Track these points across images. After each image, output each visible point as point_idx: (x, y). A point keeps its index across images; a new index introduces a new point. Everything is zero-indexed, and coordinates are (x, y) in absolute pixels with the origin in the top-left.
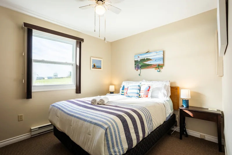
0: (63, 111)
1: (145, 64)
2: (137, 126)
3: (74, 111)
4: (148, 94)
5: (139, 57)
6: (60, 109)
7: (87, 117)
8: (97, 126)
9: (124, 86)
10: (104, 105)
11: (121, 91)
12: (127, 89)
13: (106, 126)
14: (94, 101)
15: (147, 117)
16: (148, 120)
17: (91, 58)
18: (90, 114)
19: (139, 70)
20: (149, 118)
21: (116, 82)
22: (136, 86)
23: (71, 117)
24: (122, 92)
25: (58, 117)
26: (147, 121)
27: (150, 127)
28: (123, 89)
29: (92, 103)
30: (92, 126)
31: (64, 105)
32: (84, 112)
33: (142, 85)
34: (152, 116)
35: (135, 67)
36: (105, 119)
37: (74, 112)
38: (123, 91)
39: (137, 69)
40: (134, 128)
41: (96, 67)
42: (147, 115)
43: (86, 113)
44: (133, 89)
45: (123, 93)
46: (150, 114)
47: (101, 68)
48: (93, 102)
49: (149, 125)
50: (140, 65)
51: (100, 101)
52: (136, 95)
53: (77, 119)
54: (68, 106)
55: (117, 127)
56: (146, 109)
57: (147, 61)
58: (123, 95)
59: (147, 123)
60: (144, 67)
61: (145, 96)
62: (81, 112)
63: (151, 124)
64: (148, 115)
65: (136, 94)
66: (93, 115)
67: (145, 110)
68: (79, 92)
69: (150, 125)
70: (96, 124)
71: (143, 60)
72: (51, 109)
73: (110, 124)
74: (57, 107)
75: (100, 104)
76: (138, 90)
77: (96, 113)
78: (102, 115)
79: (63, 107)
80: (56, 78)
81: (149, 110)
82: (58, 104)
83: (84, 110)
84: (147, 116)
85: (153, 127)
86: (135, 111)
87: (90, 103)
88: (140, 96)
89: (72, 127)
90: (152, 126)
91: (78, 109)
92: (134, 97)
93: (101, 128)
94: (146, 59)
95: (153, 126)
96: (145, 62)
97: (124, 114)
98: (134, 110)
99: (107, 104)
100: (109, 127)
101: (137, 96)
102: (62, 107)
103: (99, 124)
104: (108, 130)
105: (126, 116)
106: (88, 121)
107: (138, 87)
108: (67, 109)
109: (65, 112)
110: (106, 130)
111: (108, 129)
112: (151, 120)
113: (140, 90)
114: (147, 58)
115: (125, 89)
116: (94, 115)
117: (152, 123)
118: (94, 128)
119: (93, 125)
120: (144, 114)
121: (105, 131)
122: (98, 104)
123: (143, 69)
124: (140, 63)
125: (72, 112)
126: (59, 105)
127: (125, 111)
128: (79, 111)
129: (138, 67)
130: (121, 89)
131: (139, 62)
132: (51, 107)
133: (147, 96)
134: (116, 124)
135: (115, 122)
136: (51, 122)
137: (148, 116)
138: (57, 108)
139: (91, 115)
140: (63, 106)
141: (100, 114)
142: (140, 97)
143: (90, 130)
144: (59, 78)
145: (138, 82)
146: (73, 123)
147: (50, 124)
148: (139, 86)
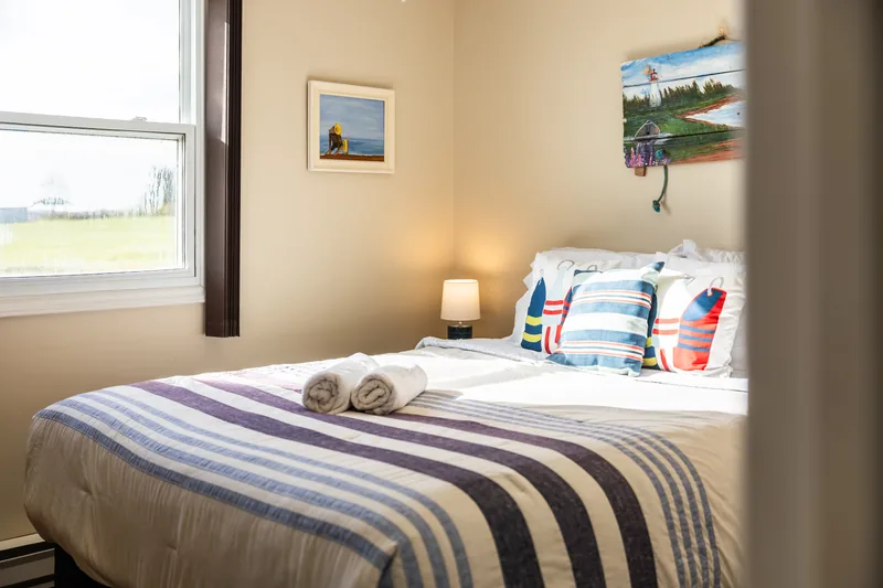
0: (116, 448)
1: (703, 125)
2: (597, 554)
3: (192, 450)
4: (707, 348)
5: (653, 77)
6: (97, 436)
7: (274, 486)
8: (332, 545)
9: (541, 288)
10: (393, 414)
11: (522, 318)
12: (561, 307)
13: (387, 545)
14: (326, 386)
15: (679, 502)
16: (684, 523)
17: (314, 85)
18: (291, 471)
19: (655, 173)
20: (688, 511)
21: (490, 255)
22: (624, 285)
23: (175, 488)
24: (530, 329)
25: (88, 490)
26: (671, 527)
27: (694, 575)
28: (536, 308)
29: (309, 402)
30: (304, 541)
31: (124, 410)
32: (253, 460)
33: (670, 280)
34: (709, 493)
35: (627, 148)
36: (383, 499)
37: (194, 461)
38: (534, 322)
39: (640, 163)
40: (575, 570)
41: (345, 150)
42: (673, 485)
43: (266, 463)
44: (600, 307)
45: (533, 338)
46: (700, 486)
47: (381, 159)
48: (321, 396)
49: (690, 556)
50: (662, 135)
51: (367, 388)
52: (624, 351)
53: (213, 504)
54: (154, 418)
55: (459, 550)
56: (671, 446)
57: (717, 104)
58: (536, 347)
59: (674, 543)
60: (687, 145)
61: (689, 357)
62: (237, 456)
63: (702, 552)
64: (681, 488)
65: (624, 341)
66: (310, 476)
67: (665, 455)
68: (224, 324)
69: (696, 558)
70: (324, 530)
71: (687, 98)
72: (39, 441)
73: (411, 532)
74: (81, 426)
75: (363, 411)
76: (639, 314)
77: (328, 466)
78: (365, 476)
79: (122, 428)
80: (55, 216)
81: (691, 457)
82: (81, 408)
83: (256, 447)
84: (675, 491)
85: (717, 571)
86: (589, 461)
87: (298, 399)
88: (651, 361)
89: (175, 552)
90: (711, 565)
91: (217, 436)
92: (611, 362)
93: (354, 556)
94: (708, 88)
95: (723, 569)
96: (698, 111)
97: (508, 477)
98: (589, 451)
99: (411, 410)
100: (405, 547)
101: (628, 361)
102: (113, 423)
103: (346, 531)
104: (398, 570)
105: (523, 489)
106: (278, 515)
107: (638, 294)
108: (143, 440)
109: (135, 460)
110: (386, 564)
111: (398, 561)
112: (709, 525)
113: (651, 317)
114: (716, 80)
115: (546, 307)
116: (320, 479)
117: (714, 546)
118: (311, 553)
119: (305, 539)
120: (654, 479)
121: (377, 574)
122: (351, 408)
123: (684, 160)
124: (661, 121)
125: (181, 457)
126: (94, 413)
127: (521, 457)
128: (222, 451)
129: (647, 151)
130: (524, 304)
131: (658, 109)
132: (38, 423)
133: (701, 362)
134: (452, 533)
135: (445, 521)
136: (40, 526)
137: (684, 495)
138: (78, 435)
139: (300, 474)
140: (123, 418)
141: (351, 472)
142: (656, 367)
143: (291, 566)
144: (76, 217)
145: (640, 257)
146: (184, 525)
147: (36, 538)
148: (645, 287)
